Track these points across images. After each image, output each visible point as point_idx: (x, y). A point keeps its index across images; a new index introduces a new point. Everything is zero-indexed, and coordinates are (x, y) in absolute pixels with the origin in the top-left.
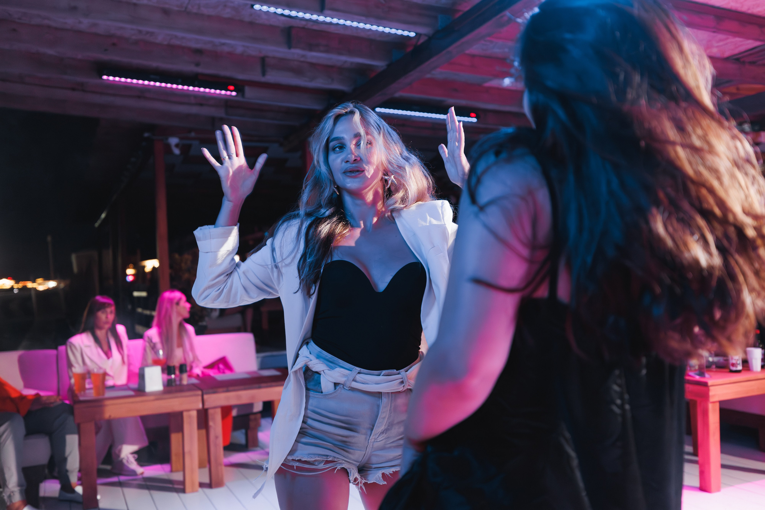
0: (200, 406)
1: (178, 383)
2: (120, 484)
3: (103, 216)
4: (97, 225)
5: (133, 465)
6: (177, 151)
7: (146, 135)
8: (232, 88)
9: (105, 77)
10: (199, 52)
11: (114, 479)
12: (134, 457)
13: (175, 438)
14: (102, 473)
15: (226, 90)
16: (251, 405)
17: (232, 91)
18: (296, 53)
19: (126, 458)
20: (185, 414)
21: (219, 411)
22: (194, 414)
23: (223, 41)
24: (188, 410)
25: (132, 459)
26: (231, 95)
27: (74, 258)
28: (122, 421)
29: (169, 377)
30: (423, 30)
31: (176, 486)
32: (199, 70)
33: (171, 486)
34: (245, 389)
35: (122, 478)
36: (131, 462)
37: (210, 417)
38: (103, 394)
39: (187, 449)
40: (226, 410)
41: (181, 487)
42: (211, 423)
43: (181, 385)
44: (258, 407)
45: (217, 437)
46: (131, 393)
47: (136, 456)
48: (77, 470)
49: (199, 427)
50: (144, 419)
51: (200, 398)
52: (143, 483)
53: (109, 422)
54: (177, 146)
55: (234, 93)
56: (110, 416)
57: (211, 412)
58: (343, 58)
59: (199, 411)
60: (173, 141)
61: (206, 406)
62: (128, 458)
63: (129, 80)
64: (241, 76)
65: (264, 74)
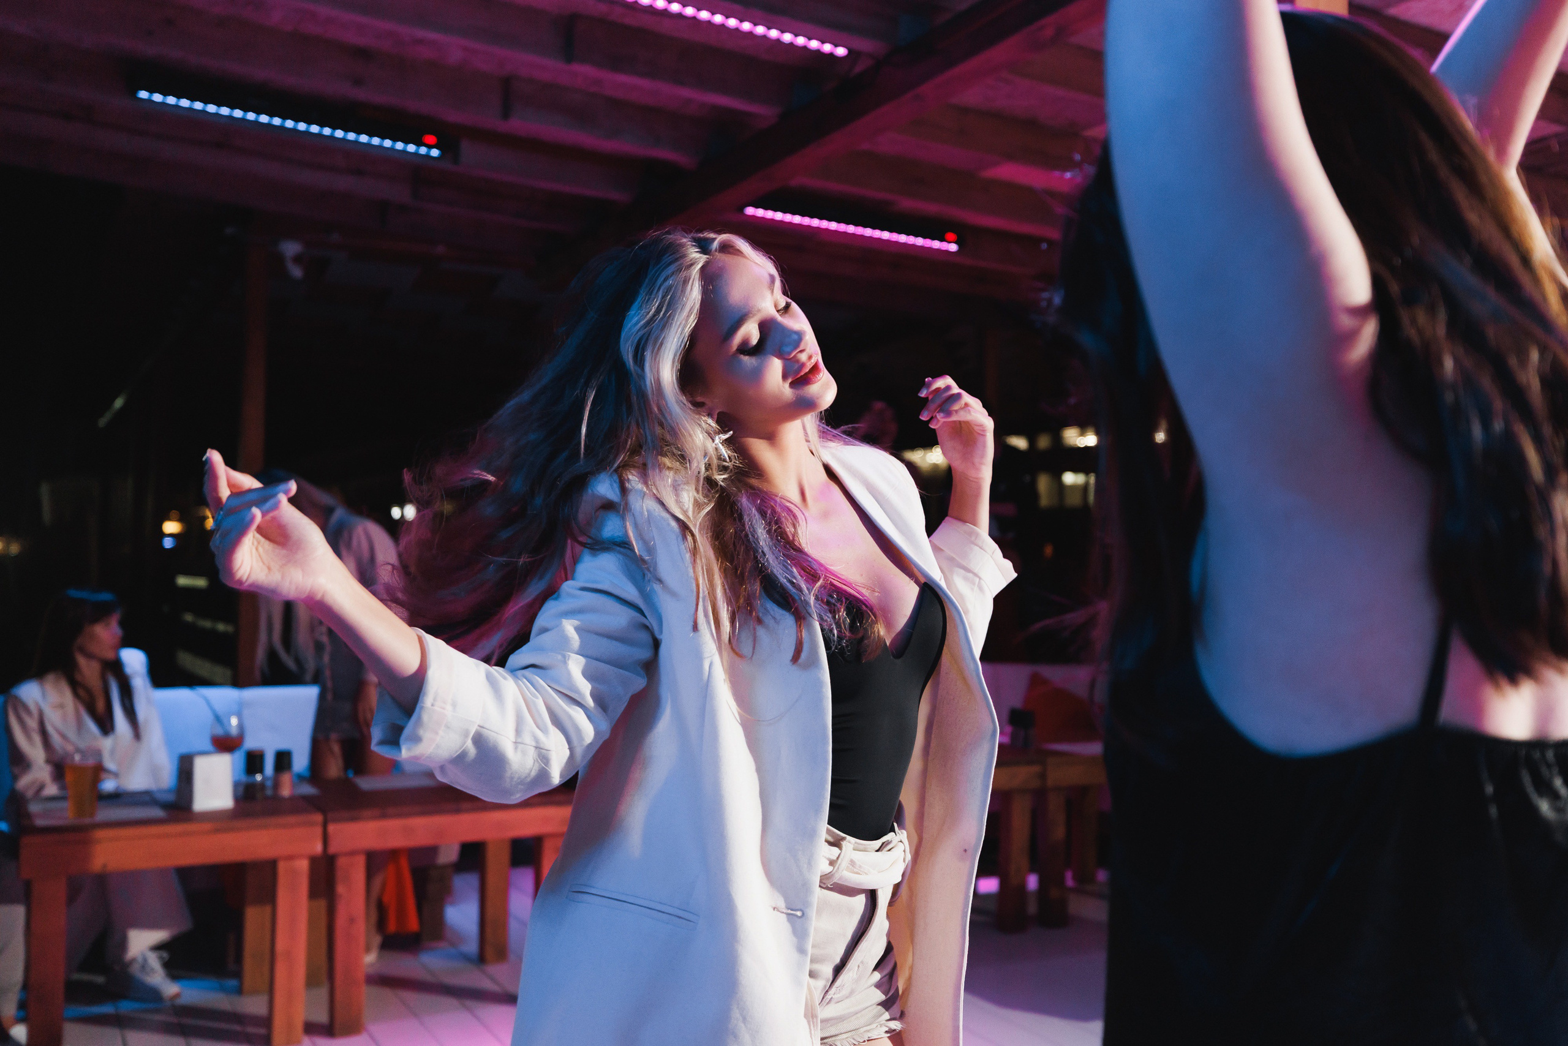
0: (318, 848)
1: (269, 792)
2: (119, 1022)
3: (119, 403)
4: (102, 422)
5: (157, 977)
6: (297, 272)
7: (229, 231)
8: (431, 139)
9: (143, 94)
10: (362, 54)
11: (107, 1009)
12: (161, 958)
13: (254, 917)
14: (76, 992)
15: (419, 144)
16: (432, 851)
17: (430, 147)
18: (584, 72)
19: (140, 959)
20: (282, 867)
21: (360, 862)
22: (303, 865)
23: (421, 33)
24: (291, 858)
25: (154, 961)
26: (427, 156)
27: (45, 491)
28: (132, 877)
29: (250, 780)
30: (865, 45)
31: (251, 1030)
32: (361, 94)
33: (237, 1028)
34: (423, 813)
35: (126, 1007)
36: (152, 969)
37: (340, 874)
38: (92, 815)
39: (280, 946)
40: (375, 861)
41: (262, 1031)
42: (341, 889)
43: (276, 798)
44: (449, 854)
45: (352, 920)
46: (158, 813)
47: (165, 955)
48: (18, 987)
49: (313, 894)
50: (185, 873)
51: (319, 831)
52: (173, 1019)
53: (102, 880)
54: (297, 259)
55: (435, 153)
56: (105, 866)
57: (341, 862)
58: (686, 93)
59: (314, 861)
60: (291, 248)
61: (332, 850)
62: (145, 960)
63: (198, 105)
64: (453, 116)
65: (506, 114)
